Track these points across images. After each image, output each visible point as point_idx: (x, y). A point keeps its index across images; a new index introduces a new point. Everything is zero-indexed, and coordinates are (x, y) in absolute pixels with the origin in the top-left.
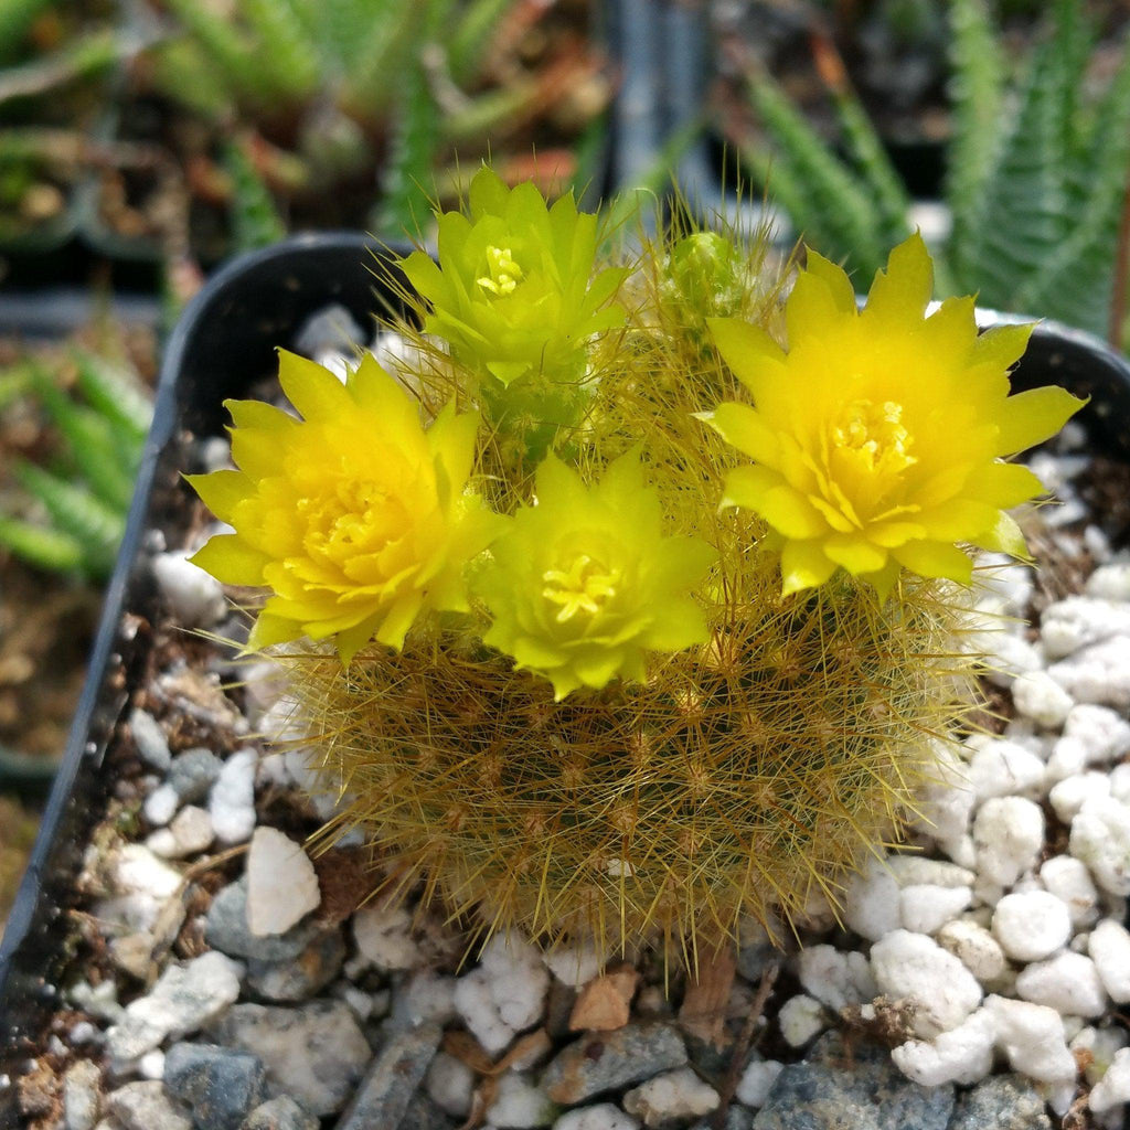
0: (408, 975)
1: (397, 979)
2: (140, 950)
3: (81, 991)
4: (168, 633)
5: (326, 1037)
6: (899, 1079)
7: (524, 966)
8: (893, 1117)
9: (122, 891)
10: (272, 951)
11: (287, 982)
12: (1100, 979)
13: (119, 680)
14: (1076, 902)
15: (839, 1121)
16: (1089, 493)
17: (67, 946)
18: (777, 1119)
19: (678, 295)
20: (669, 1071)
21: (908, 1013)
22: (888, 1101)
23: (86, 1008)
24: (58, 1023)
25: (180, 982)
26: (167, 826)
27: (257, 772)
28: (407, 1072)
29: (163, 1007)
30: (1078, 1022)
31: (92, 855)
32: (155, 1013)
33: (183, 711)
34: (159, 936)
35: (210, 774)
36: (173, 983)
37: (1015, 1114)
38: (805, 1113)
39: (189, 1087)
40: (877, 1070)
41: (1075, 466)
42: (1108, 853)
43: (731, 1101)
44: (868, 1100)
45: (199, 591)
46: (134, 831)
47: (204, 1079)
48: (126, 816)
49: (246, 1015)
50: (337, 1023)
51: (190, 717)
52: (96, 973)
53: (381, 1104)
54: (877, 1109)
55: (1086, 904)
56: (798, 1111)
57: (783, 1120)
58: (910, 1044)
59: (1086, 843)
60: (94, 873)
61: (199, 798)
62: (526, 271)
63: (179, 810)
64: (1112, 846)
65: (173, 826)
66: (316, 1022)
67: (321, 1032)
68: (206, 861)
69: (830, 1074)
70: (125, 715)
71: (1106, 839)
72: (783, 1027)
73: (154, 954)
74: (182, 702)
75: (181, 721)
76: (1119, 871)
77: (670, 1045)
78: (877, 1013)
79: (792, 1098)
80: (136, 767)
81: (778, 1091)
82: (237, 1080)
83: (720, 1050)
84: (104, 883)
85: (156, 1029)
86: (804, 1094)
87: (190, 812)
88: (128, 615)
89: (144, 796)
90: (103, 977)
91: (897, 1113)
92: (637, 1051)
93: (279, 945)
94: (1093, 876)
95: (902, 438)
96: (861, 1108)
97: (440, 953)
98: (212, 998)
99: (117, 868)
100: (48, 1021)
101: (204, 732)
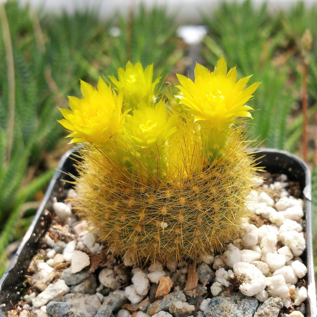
2: (43, 283)
3: (26, 297)
5: (90, 301)
6: (242, 298)
7: (143, 278)
8: (241, 306)
9: (39, 269)
12: (294, 271)
13: (43, 224)
14: (287, 256)
15: (226, 307)
16: (289, 190)
17: (24, 284)
18: (210, 309)
22: (240, 303)
23: (27, 301)
24: (20, 303)
25: (52, 287)
26: (52, 258)
27: (76, 247)
28: (111, 305)
29: (48, 294)
30: (290, 284)
31: (32, 263)
32: (45, 295)
33: (58, 233)
34: (48, 279)
35: (64, 246)
36: (50, 287)
37: (273, 302)
38: (217, 307)
39: (53, 310)
41: (285, 184)
42: (294, 243)
43: (198, 310)
44: (234, 303)
45: (64, 210)
47: (57, 308)
48: (42, 256)
49: (69, 296)
50: (93, 298)
51: (60, 234)
52: (31, 291)
53: (104, 312)
54: (237, 305)
55: (290, 256)
56: (215, 306)
57: (212, 310)
58: (244, 284)
59: (288, 241)
60: (32, 266)
61: (61, 251)
63: (55, 254)
64: (295, 241)
66: (88, 297)
67: (89, 300)
69: (224, 298)
70: (43, 235)
71: (293, 239)
72: (212, 291)
73: (46, 283)
74: (58, 231)
75: (58, 236)
76: (297, 246)
77: (181, 296)
78: (234, 276)
79: (214, 304)
80: (45, 246)
82: (66, 307)
83: (195, 296)
84: (35, 268)
85: (45, 299)
86: (217, 302)
87: (58, 255)
88: (46, 210)
89: (47, 252)
90: (32, 292)
91: (242, 305)
92: (173, 298)
94: (291, 250)
96: (232, 305)
97: (121, 279)
98: (60, 289)
99: (38, 264)
100: (17, 303)
101: (63, 238)
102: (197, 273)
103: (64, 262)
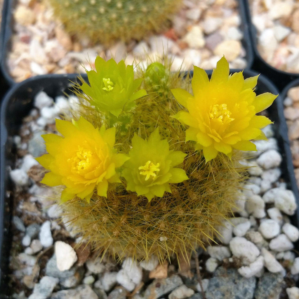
0: (103, 274)
1: (100, 275)
3: (15, 296)
4: (18, 193)
5: (85, 295)
6: (240, 276)
10: (67, 275)
11: (72, 282)
13: (8, 209)
15: (227, 291)
17: (9, 284)
18: (211, 294)
19: (151, 81)
20: (179, 286)
21: (241, 258)
26: (29, 246)
29: (38, 295)
33: (27, 214)
34: (35, 276)
38: (218, 291)
40: (234, 275)
44: (233, 284)
46: (20, 249)
48: (18, 246)
50: (87, 291)
51: (29, 215)
52: (18, 290)
54: (236, 285)
55: (281, 218)
56: (216, 291)
57: (213, 294)
58: (243, 267)
59: (279, 205)
61: (36, 237)
62: (114, 83)
63: (31, 241)
65: (31, 246)
66: (82, 292)
68: (42, 253)
70: (11, 219)
74: (26, 212)
75: (27, 217)
76: (290, 210)
77: (177, 280)
78: (233, 260)
79: (214, 287)
81: (209, 286)
83: (191, 278)
86: (217, 286)
89: (21, 239)
91: (242, 285)
92: (169, 283)
93: (69, 272)
95: (228, 113)
96: (232, 286)
97: (112, 267)
101: (34, 219)
103: (43, 249)
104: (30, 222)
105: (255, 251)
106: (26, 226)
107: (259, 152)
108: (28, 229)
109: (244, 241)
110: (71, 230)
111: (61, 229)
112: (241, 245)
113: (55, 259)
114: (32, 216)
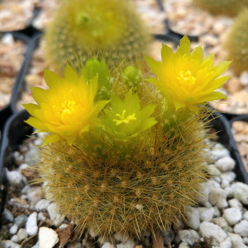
4: (11, 190)
19: (127, 79)
26: (16, 234)
33: (17, 206)
35: (25, 220)
42: (244, 196)
46: (7, 237)
48: (5, 233)
51: (19, 207)
58: (213, 247)
61: (23, 226)
63: (18, 230)
65: (17, 234)
68: (27, 239)
70: (2, 210)
71: (242, 192)
74: (16, 204)
75: (17, 209)
78: (204, 239)
80: (6, 221)
87: (21, 230)
88: (1, 185)
89: (9, 228)
101: (23, 210)
102: (161, 237)
103: (29, 236)
104: (19, 213)
105: (223, 233)
106: (15, 217)
107: (216, 158)
108: (16, 219)
109: (212, 224)
110: (55, 219)
111: (46, 219)
112: (210, 227)
113: (38, 245)
114: (21, 209)
